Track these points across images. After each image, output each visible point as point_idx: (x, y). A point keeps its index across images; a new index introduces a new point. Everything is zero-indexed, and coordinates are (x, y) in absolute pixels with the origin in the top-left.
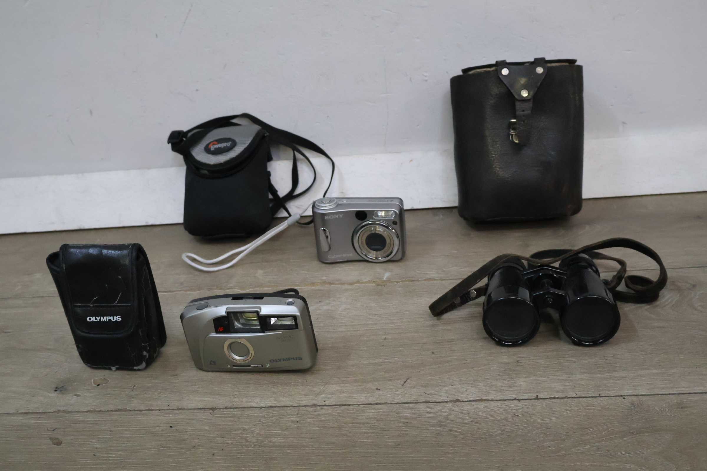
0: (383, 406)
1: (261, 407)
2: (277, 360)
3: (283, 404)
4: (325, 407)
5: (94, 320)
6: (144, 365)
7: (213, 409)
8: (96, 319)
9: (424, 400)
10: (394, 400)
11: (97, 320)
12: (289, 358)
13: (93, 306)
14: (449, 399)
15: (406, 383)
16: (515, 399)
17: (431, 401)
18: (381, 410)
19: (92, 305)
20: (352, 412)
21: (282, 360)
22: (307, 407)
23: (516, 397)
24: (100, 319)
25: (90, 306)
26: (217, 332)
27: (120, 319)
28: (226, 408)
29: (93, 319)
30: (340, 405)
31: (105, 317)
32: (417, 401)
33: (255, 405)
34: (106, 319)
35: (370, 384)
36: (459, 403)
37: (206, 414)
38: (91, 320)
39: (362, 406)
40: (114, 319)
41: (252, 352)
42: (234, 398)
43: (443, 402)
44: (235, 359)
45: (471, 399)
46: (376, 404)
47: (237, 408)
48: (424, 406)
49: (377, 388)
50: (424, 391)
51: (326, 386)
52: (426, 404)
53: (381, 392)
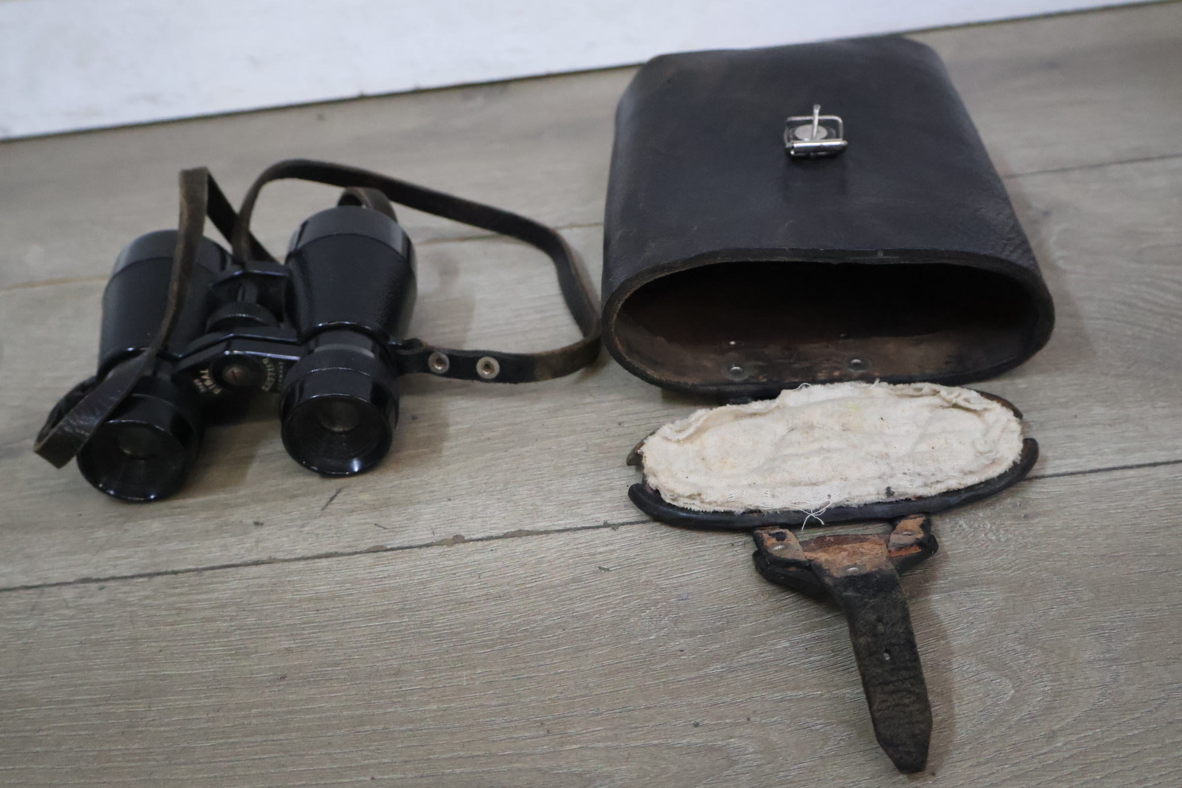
0: (263, 568)
4: (111, 584)
9: (373, 545)
10: (296, 550)
14: (437, 538)
15: (335, 501)
16: (606, 525)
17: (389, 547)
18: (257, 581)
20: (177, 591)
22: (63, 588)
23: (607, 518)
30: (151, 575)
32: (353, 550)
35: (242, 510)
36: (462, 546)
39: (210, 572)
43: (420, 547)
45: (494, 533)
48: (367, 559)
49: (255, 520)
50: (375, 521)
51: (126, 526)
52: (375, 555)
53: (264, 531)
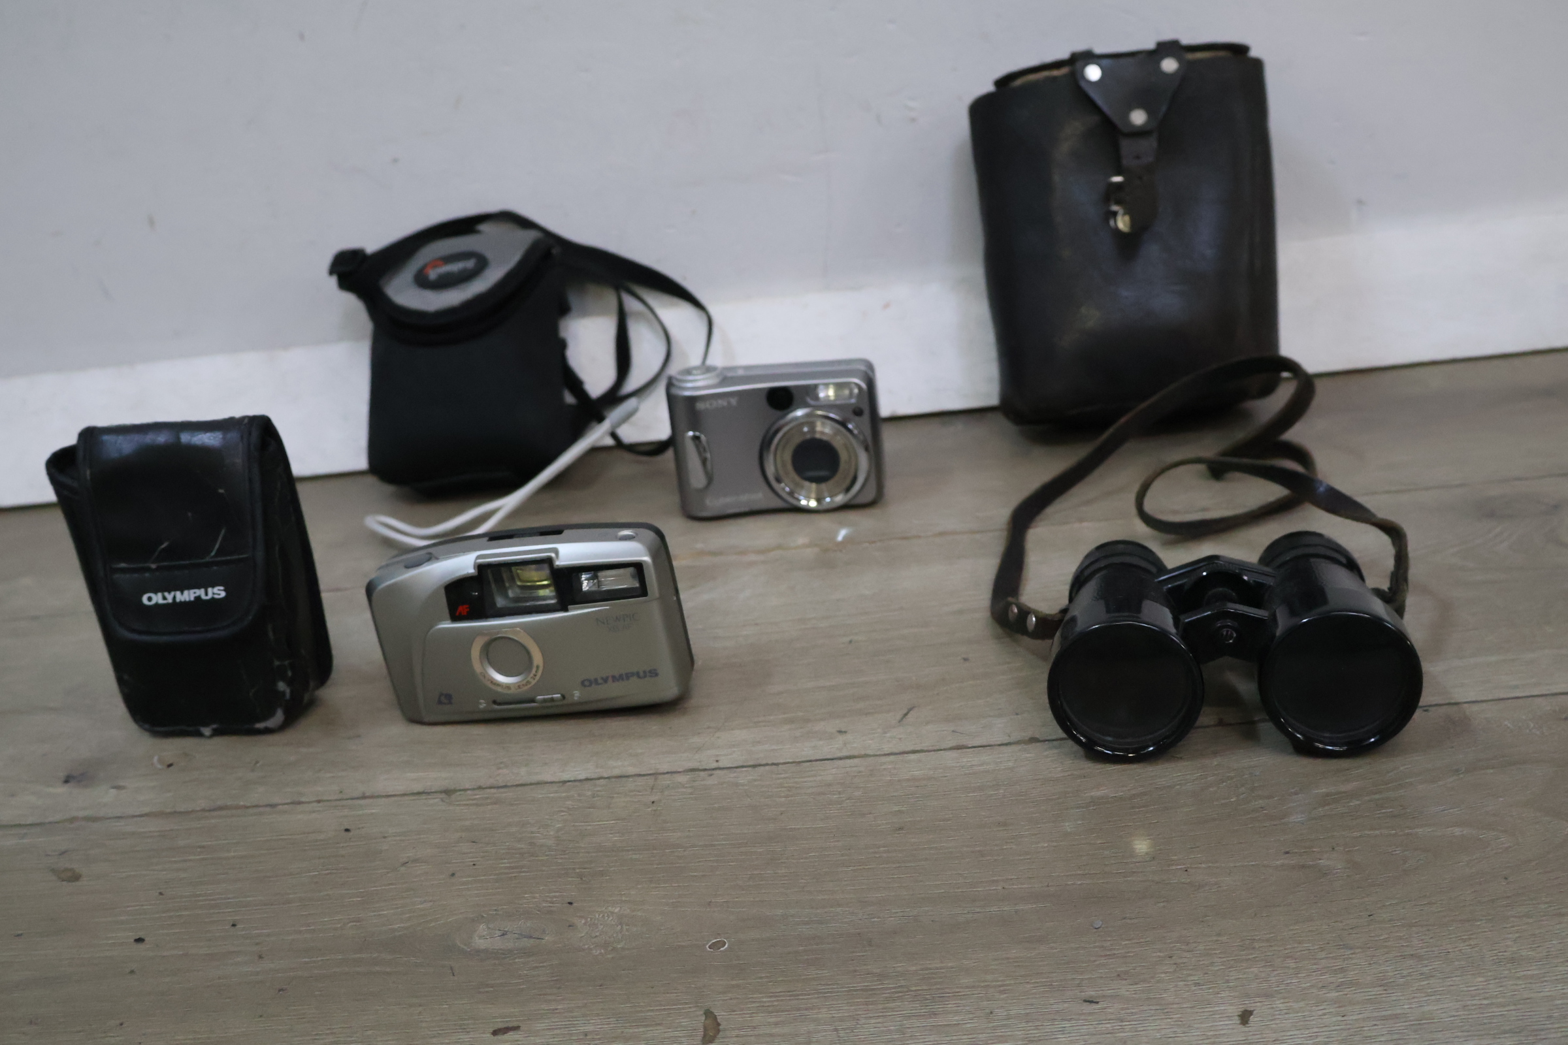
0: (856, 761)
1: (565, 782)
2: (600, 681)
3: (617, 772)
4: (718, 772)
5: (161, 601)
6: (279, 717)
7: (448, 792)
8: (164, 598)
9: (955, 745)
10: (883, 748)
11: (165, 602)
12: (627, 674)
13: (158, 569)
14: (1013, 739)
15: (909, 716)
17: (970, 746)
18: (854, 769)
19: (153, 566)
20: (782, 776)
21: (610, 679)
22: (675, 775)
24: (174, 598)
25: (149, 569)
26: (455, 618)
27: (223, 594)
28: (480, 788)
29: (157, 598)
30: (754, 766)
31: (186, 592)
32: (938, 748)
33: (548, 778)
34: (188, 596)
35: (823, 723)
36: (1037, 745)
37: (431, 802)
38: (153, 602)
39: (808, 764)
40: (206, 594)
41: (538, 658)
42: (499, 768)
43: (1001, 746)
44: (498, 684)
46: (840, 759)
47: (505, 786)
48: (954, 754)
49: (838, 729)
50: (952, 729)
51: (717, 734)
52: (960, 751)
53: (849, 737)
